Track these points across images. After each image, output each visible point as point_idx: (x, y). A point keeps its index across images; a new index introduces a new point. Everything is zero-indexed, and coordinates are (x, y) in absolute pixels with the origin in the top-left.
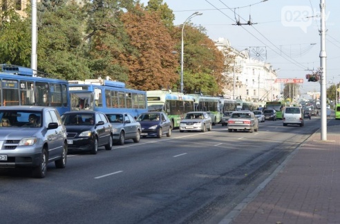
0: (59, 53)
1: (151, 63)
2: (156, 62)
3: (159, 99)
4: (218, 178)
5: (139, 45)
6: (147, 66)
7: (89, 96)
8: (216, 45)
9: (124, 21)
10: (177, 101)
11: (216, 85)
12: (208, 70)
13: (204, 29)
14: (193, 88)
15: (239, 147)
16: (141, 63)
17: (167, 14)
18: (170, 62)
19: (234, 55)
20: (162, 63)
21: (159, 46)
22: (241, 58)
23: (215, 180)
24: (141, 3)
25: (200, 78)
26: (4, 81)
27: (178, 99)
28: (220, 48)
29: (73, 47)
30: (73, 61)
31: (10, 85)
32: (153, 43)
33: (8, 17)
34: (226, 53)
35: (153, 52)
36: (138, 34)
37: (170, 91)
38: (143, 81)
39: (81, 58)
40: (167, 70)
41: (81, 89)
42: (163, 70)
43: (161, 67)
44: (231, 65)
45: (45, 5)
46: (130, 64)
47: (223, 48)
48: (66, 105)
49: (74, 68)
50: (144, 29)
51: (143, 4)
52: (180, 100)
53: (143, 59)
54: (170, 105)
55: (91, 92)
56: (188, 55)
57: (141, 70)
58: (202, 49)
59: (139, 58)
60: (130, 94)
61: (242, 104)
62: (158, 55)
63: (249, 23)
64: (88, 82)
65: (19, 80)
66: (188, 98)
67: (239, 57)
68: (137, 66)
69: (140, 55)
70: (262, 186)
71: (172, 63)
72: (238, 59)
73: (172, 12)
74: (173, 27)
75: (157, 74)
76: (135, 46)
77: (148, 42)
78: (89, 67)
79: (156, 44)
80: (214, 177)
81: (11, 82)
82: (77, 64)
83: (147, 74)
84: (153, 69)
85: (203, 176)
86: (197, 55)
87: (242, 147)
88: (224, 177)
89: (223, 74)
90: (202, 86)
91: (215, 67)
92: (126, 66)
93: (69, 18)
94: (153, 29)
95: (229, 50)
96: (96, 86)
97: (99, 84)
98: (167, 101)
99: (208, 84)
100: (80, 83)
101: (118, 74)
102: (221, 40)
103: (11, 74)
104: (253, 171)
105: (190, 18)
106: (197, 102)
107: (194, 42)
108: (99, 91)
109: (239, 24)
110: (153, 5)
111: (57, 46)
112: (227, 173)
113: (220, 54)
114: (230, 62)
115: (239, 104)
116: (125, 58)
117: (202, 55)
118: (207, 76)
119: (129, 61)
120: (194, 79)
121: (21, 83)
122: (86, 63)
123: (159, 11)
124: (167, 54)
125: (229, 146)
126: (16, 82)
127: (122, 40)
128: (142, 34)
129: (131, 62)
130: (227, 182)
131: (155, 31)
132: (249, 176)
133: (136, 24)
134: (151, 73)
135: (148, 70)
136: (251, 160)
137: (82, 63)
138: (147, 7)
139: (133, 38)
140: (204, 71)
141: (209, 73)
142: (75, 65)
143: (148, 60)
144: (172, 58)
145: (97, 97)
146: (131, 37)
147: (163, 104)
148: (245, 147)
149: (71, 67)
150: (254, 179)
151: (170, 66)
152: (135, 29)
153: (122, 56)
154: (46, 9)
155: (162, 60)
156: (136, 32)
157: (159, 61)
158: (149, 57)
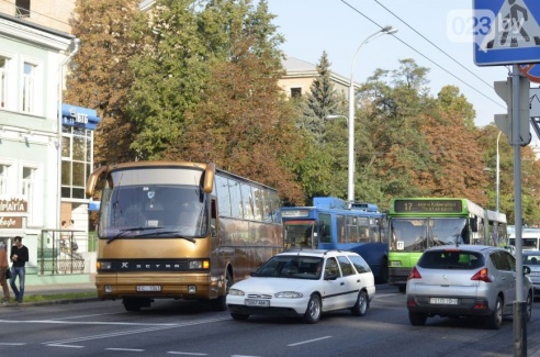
1: (451, 181)
2: (458, 181)
6: (445, 185)
12: (526, 190)
16: (437, 182)
17: (464, 110)
18: (476, 180)
20: (466, 183)
21: (461, 158)
24: (430, 95)
32: (453, 154)
35: (454, 167)
36: (434, 143)
43: (464, 187)
46: (422, 184)
50: (442, 136)
51: (432, 97)
62: (461, 170)
71: (479, 181)
73: (471, 106)
74: (474, 128)
77: (446, 153)
78: (382, 191)
79: (458, 156)
82: (368, 187)
84: (454, 190)
94: (453, 136)
99: (525, 209)
116: (415, 176)
118: (525, 198)
119: (420, 179)
120: (505, 203)
123: (453, 105)
124: (472, 169)
128: (439, 143)
129: (423, 181)
133: (430, 129)
134: (451, 195)
135: (448, 191)
137: (374, 186)
138: (437, 101)
140: (521, 191)
141: (528, 194)
143: (447, 178)
144: (479, 174)
151: (475, 184)
152: (429, 136)
154: (312, 111)
155: (466, 179)
156: (431, 141)
157: (462, 179)
158: (449, 173)
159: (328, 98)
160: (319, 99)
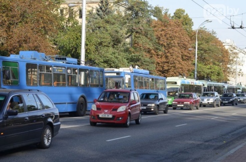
0: (105, 49)
1: (174, 57)
2: (178, 57)
3: (176, 83)
4: (201, 144)
5: (165, 44)
6: (171, 59)
7: (121, 80)
8: (224, 44)
9: (155, 27)
10: (190, 86)
11: (223, 75)
12: (217, 63)
13: (215, 33)
14: (206, 76)
15: (230, 120)
16: (167, 57)
17: (187, 22)
18: (188, 57)
19: (238, 52)
20: (182, 57)
21: (180, 45)
22: (243, 55)
23: (198, 145)
24: (168, 13)
25: (211, 69)
26: (55, 68)
27: (190, 84)
28: (227, 47)
29: (116, 45)
30: (115, 55)
31: (59, 70)
32: (176, 42)
33: (71, 23)
34: (231, 51)
35: (176, 49)
36: (165, 36)
37: (185, 77)
38: (168, 71)
39: (122, 53)
40: (186, 62)
41: (115, 74)
42: (183, 63)
43: (181, 60)
44: (235, 59)
45: (98, 15)
46: (158, 58)
47: (229, 47)
48: (102, 86)
49: (116, 60)
50: (169, 32)
51: (170, 14)
52: (193, 84)
53: (168, 54)
54: (185, 88)
55: (122, 77)
56: (202, 52)
57: (166, 62)
58: (213, 47)
59: (165, 53)
60: (153, 79)
61: (241, 89)
62: (180, 52)
63: (241, 27)
64: (121, 70)
65: (66, 67)
66: (199, 83)
67: (241, 54)
68: (164, 60)
69: (166, 51)
70: (232, 151)
71: (190, 57)
72: (241, 55)
73: (191, 20)
74: (192, 31)
75: (178, 65)
76: (162, 45)
77: (172, 42)
78: (127, 60)
79: (178, 43)
80: (199, 143)
81: (60, 68)
82: (118, 56)
83: (171, 65)
84: (176, 62)
85: (191, 142)
86: (209, 51)
87: (232, 121)
88: (207, 143)
89: (229, 66)
90: (213, 74)
91: (222, 61)
92: (156, 59)
93: (113, 24)
94: (176, 32)
95: (234, 48)
96: (127, 72)
97: (129, 71)
98: (182, 85)
99: (217, 73)
100: (116, 70)
101: (148, 65)
102: (228, 41)
103: (61, 63)
104: (232, 139)
105: (202, 24)
106: (206, 86)
107: (207, 42)
108: (129, 76)
109: (233, 28)
110: (178, 15)
111: (104, 44)
112: (210, 140)
113: (227, 52)
114: (234, 58)
115: (239, 89)
116: (155, 53)
117: (213, 52)
118: (216, 67)
119: (158, 55)
120: (206, 69)
121: (68, 69)
122: (125, 56)
123: (181, 19)
124: (186, 51)
125: (223, 119)
126: (64, 68)
127: (151, 40)
128: (168, 36)
129: (159, 57)
130: (207, 148)
131: (177, 34)
132: (226, 143)
133: (164, 28)
134: (174, 65)
135: (172, 62)
136: (235, 131)
137: (122, 56)
138: (173, 17)
139: (161, 39)
140: (214, 64)
141: (218, 65)
142: (117, 58)
143: (172, 55)
144: (189, 54)
145: (127, 81)
146: (160, 38)
147: (179, 87)
148: (234, 121)
149: (114, 59)
150: (229, 146)
151: (188, 59)
152: (163, 32)
153: (153, 51)
154: (99, 17)
155: (182, 55)
156: (163, 35)
157: (180, 56)
158: (173, 53)
159: (108, 10)
160: (103, 11)
